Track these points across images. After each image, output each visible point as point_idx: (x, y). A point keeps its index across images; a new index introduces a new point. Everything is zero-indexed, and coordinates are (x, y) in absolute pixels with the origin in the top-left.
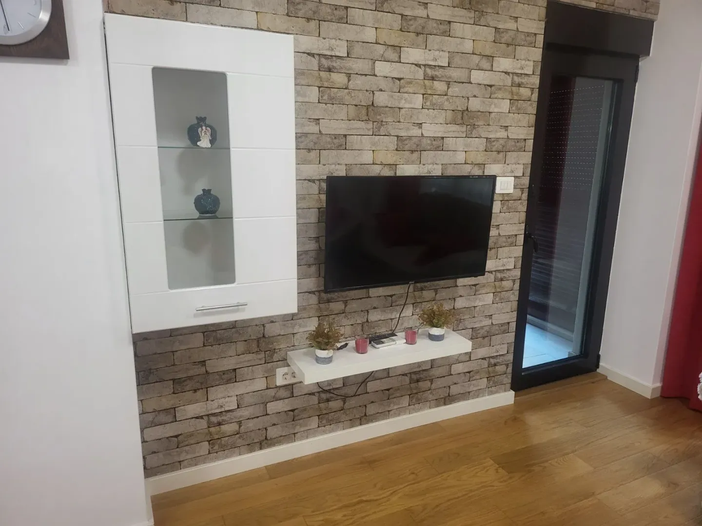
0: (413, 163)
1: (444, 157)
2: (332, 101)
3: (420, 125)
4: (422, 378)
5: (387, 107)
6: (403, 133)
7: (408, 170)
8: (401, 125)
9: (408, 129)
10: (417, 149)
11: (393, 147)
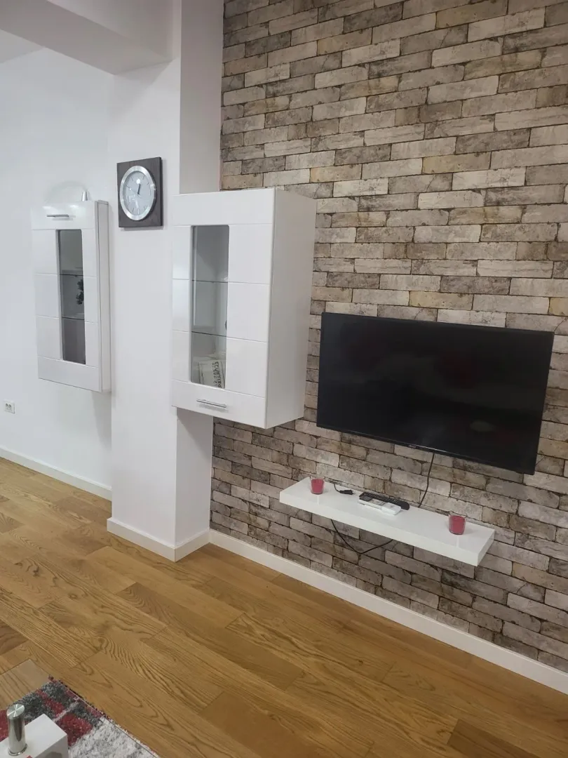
0: (461, 308)
1: (512, 304)
2: (369, 240)
3: (474, 263)
4: (459, 585)
5: (430, 242)
6: (449, 273)
7: (455, 315)
8: (447, 263)
9: (457, 267)
10: (469, 291)
11: (435, 287)
